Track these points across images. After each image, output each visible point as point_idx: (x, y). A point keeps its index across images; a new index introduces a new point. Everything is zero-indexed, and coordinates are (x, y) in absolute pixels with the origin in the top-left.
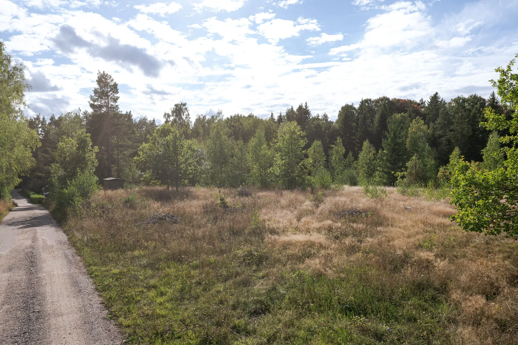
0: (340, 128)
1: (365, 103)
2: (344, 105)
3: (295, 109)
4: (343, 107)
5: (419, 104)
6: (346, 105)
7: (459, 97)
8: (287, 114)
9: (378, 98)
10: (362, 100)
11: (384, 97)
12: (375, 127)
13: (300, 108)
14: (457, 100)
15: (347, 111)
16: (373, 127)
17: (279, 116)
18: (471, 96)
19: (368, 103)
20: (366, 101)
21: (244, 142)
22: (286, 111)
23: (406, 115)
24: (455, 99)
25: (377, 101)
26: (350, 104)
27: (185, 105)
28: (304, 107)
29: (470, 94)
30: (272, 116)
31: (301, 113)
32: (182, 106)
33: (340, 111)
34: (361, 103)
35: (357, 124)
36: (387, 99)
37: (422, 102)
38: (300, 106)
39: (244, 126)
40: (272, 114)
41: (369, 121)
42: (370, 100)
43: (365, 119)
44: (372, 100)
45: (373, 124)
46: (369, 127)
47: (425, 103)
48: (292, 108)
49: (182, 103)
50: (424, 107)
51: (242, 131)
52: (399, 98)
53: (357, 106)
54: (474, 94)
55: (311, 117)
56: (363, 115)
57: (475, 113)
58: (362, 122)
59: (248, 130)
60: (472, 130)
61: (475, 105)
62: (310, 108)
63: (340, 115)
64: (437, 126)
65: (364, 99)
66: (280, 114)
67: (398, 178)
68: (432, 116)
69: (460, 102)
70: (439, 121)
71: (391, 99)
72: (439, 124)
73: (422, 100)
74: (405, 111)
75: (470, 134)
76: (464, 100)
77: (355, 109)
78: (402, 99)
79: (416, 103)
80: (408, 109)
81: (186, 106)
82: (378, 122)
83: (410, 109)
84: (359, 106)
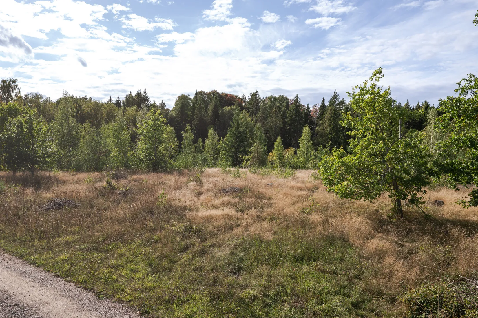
0: (177, 116)
1: (199, 94)
2: (180, 95)
3: (134, 95)
4: (179, 97)
5: (242, 100)
6: (182, 95)
7: (271, 96)
8: (127, 99)
9: (210, 91)
10: (196, 92)
11: (215, 91)
12: (209, 116)
13: (139, 94)
14: (270, 98)
15: (183, 100)
16: (207, 117)
17: (117, 101)
18: (280, 96)
19: (202, 95)
20: (201, 93)
21: (91, 126)
22: (125, 96)
23: (234, 107)
24: (269, 97)
25: (209, 94)
26: (186, 94)
27: (14, 81)
28: (143, 94)
29: (279, 94)
30: (110, 100)
31: (141, 99)
32: (11, 83)
33: (176, 100)
34: (195, 94)
35: (193, 113)
36: (218, 93)
37: (244, 98)
38: (138, 92)
39: (83, 108)
40: (110, 98)
41: (203, 111)
42: (204, 92)
43: (200, 108)
44: (205, 92)
45: (207, 113)
46: (204, 116)
47: (245, 98)
48: (131, 94)
49: (11, 79)
50: (245, 102)
51: (81, 113)
52: (227, 93)
53: (192, 97)
54: (282, 94)
55: (149, 104)
56: (199, 105)
57: (284, 109)
58: (198, 112)
59: (88, 112)
60: (283, 123)
61: (283, 103)
62: (149, 95)
63: (176, 104)
64: (258, 118)
65: (198, 91)
66: (118, 99)
67: (244, 161)
68: (253, 110)
69: (272, 100)
70: (259, 114)
71: (220, 94)
72: (260, 116)
73: (243, 96)
74: (233, 104)
75: (282, 126)
76: (275, 99)
77: (190, 99)
78: (229, 93)
79: (239, 98)
80: (235, 102)
81: (17, 83)
82: (212, 112)
83: (236, 103)
84: (193, 97)
